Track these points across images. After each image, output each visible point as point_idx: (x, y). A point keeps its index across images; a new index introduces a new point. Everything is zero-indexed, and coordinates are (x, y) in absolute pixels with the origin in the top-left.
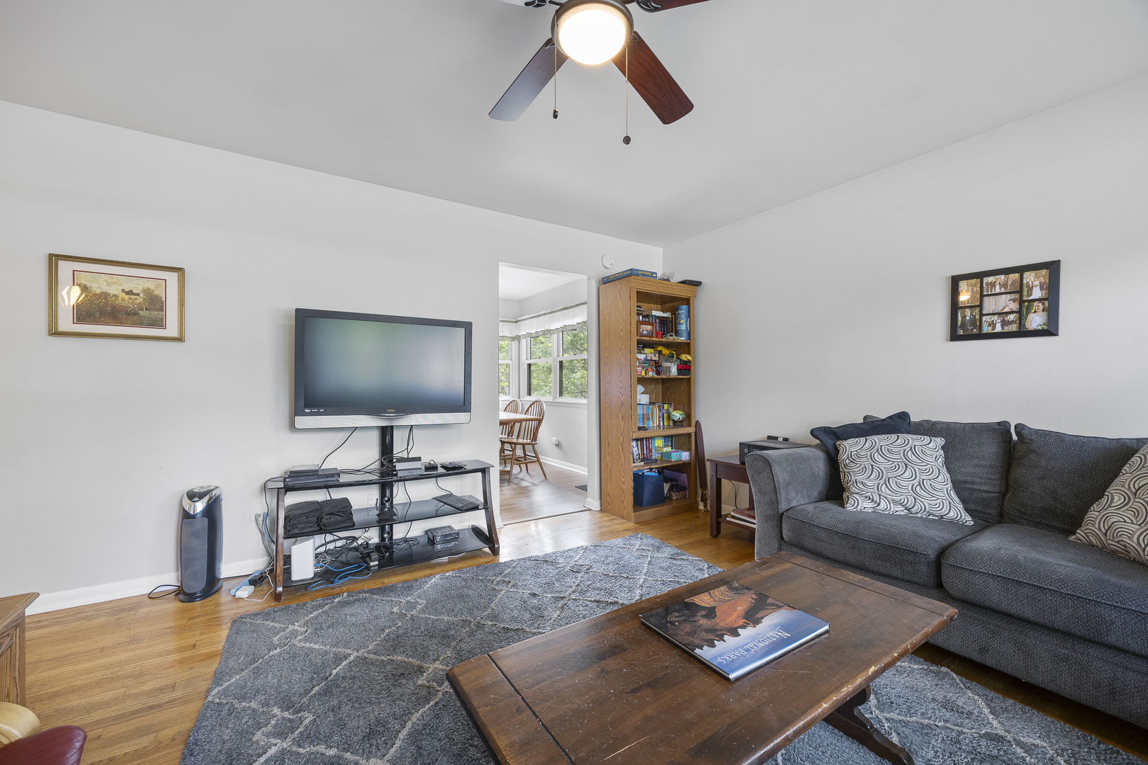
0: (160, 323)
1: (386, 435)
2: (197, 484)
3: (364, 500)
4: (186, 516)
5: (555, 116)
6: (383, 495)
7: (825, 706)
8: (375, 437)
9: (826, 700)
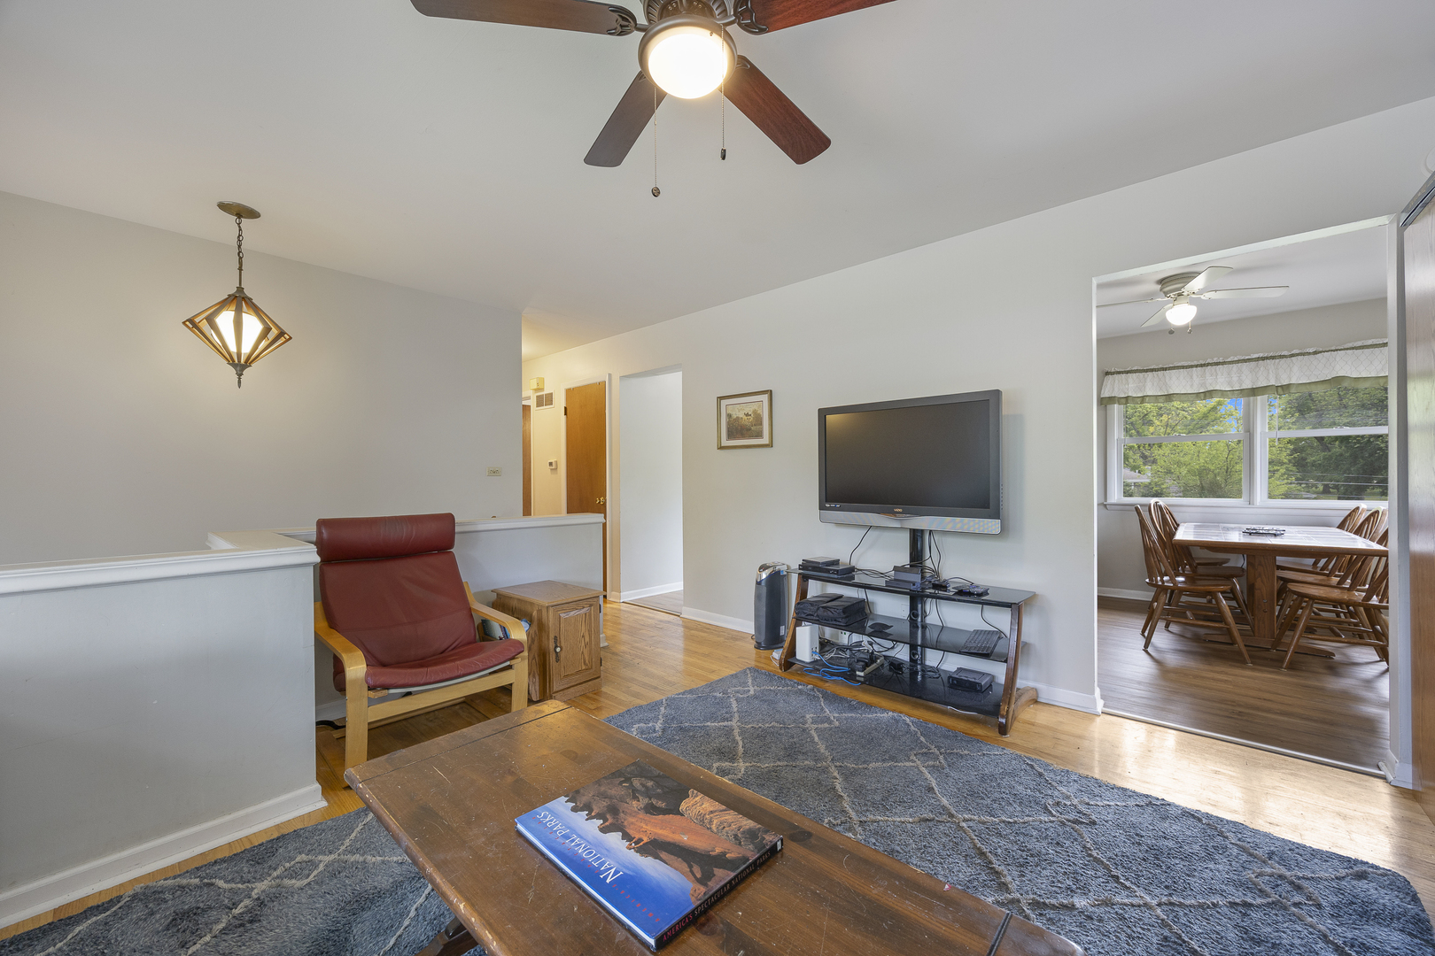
0: (759, 435)
1: (916, 536)
2: (768, 562)
3: (892, 608)
4: (758, 583)
5: (724, 158)
6: (913, 607)
7: (462, 906)
8: (905, 538)
9: (468, 908)
